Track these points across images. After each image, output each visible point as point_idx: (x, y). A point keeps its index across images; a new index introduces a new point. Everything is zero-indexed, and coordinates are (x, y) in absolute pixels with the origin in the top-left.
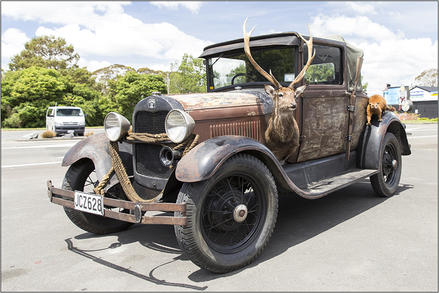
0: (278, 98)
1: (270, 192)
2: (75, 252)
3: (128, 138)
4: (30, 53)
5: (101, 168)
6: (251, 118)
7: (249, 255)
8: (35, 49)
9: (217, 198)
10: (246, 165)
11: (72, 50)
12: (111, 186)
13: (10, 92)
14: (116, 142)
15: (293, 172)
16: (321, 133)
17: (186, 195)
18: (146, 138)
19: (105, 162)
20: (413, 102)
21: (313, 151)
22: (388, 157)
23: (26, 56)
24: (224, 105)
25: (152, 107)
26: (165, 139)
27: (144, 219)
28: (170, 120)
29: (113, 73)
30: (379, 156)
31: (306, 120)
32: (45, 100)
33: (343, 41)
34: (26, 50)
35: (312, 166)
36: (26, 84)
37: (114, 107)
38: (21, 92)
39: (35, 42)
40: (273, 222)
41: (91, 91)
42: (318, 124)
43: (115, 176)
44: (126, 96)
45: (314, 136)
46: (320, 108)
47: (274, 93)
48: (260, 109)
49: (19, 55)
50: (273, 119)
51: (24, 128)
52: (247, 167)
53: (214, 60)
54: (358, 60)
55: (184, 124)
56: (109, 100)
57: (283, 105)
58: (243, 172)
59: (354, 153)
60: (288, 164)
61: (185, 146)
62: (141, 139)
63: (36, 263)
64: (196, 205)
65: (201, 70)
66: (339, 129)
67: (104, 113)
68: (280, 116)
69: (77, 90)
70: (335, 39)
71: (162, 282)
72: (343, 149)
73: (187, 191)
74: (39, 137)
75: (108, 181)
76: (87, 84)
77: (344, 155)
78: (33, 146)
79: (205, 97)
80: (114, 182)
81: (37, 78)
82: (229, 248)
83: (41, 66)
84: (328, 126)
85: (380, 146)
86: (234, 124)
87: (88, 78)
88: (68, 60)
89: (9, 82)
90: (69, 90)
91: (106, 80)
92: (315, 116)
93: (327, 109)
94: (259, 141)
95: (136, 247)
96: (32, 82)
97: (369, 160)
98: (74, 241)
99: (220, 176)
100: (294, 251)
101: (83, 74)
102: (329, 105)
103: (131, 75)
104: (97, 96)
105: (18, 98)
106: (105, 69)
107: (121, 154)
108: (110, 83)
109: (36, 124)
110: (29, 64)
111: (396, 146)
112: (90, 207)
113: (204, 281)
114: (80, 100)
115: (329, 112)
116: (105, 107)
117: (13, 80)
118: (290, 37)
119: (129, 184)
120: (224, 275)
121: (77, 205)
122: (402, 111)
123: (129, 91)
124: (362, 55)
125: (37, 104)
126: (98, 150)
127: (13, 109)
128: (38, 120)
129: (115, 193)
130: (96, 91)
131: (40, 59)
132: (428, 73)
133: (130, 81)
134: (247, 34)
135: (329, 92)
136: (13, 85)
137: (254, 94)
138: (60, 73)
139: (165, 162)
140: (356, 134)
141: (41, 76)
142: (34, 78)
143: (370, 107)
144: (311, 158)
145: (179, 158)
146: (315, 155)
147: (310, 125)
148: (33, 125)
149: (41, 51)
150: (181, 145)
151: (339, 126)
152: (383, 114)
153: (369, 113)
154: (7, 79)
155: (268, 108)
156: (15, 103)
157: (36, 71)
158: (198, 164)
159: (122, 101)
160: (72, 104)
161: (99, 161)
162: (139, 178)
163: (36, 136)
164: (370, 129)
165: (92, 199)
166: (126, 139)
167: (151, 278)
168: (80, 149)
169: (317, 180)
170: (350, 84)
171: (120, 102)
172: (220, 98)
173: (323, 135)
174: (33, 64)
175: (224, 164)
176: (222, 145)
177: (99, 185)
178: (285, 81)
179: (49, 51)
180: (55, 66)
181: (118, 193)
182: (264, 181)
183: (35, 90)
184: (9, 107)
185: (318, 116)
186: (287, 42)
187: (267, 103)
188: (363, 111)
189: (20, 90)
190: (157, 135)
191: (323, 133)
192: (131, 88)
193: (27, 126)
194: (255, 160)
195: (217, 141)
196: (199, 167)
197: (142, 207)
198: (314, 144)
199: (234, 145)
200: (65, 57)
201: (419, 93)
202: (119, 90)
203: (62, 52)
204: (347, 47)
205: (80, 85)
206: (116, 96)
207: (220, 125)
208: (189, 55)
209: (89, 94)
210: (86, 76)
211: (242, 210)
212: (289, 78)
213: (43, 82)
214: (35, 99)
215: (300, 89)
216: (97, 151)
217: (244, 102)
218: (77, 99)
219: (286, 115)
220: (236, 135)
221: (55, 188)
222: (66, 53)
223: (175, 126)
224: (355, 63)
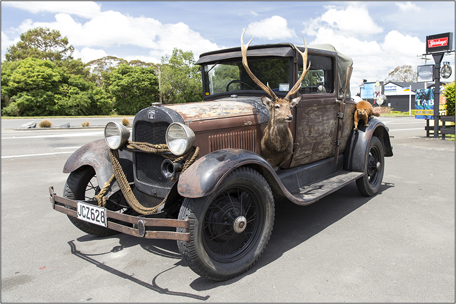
0: (274, 109)
1: (267, 203)
2: (78, 256)
3: (128, 146)
4: (26, 45)
5: (103, 176)
6: (248, 127)
7: (247, 262)
8: (30, 40)
9: (217, 210)
10: (245, 178)
11: (66, 43)
12: (112, 193)
13: (8, 82)
14: (117, 150)
15: (286, 178)
16: (313, 140)
17: (189, 210)
18: (145, 147)
19: (106, 169)
20: (387, 96)
21: (305, 157)
22: (372, 159)
23: (22, 47)
24: (222, 115)
25: (152, 118)
26: (166, 150)
27: (148, 234)
28: (171, 133)
29: (106, 64)
30: (365, 159)
31: (299, 128)
32: (42, 90)
33: (335, 51)
34: (22, 41)
35: (303, 171)
36: (23, 75)
37: (108, 98)
38: (18, 83)
39: (31, 34)
40: (270, 230)
41: (85, 82)
42: (310, 132)
43: (115, 183)
44: (119, 88)
45: (306, 143)
46: (312, 116)
47: (270, 105)
48: (256, 118)
49: (15, 46)
50: (269, 129)
51: (22, 116)
52: (246, 180)
53: (210, 66)
54: (348, 69)
55: (184, 137)
56: (103, 91)
57: (280, 117)
58: (242, 184)
59: (342, 156)
60: (282, 170)
61: (185, 158)
62: (141, 149)
63: (40, 268)
64: (198, 219)
65: (190, 63)
66: (329, 135)
67: (98, 104)
68: (276, 127)
69: (72, 81)
70: (327, 48)
71: (165, 291)
72: (332, 153)
73: (190, 206)
74: (37, 126)
75: (109, 189)
76: (82, 75)
77: (333, 159)
78: (32, 136)
79: (204, 108)
80: (115, 189)
81: (34, 69)
82: (229, 256)
83: (37, 57)
84: (319, 133)
85: (366, 151)
86: (231, 134)
87: (82, 69)
88: (63, 51)
89: (6, 72)
90: (65, 80)
91: (100, 71)
92: (307, 124)
93: (319, 117)
94: (255, 152)
95: (137, 250)
96: (29, 73)
97: (355, 163)
98: (76, 243)
99: (221, 189)
100: (288, 256)
101: (78, 65)
102: (320, 113)
103: (124, 67)
104: (92, 87)
105: (16, 88)
106: (99, 60)
107: (122, 161)
108: (104, 75)
109: (34, 112)
110: (25, 55)
111: (380, 148)
112: (93, 218)
113: (205, 290)
114: (75, 91)
115: (320, 120)
116: (99, 97)
117: (10, 70)
118: (285, 48)
119: (130, 191)
120: (224, 282)
121: (80, 215)
122: (376, 105)
123: (123, 82)
124: (351, 64)
125: (34, 94)
126: (99, 158)
127: (11, 98)
128: (36, 108)
129: (116, 200)
130: (90, 82)
131: (36, 51)
132: (400, 69)
133: (123, 73)
134: (244, 45)
135: (321, 101)
136: (10, 76)
137: (250, 103)
138: (55, 65)
139: (166, 174)
140: (344, 139)
141: (37, 67)
142: (31, 69)
143: (358, 113)
144: (303, 163)
145: (179, 171)
146: (307, 161)
147: (303, 133)
148: (30, 114)
149: (37, 42)
150: (182, 157)
151: (329, 132)
152: (369, 120)
153: (356, 119)
154: (4, 69)
155: (264, 118)
156: (13, 92)
157: (32, 62)
158: (200, 180)
159: (116, 92)
160: (68, 94)
161: (100, 168)
162: (140, 185)
163: (34, 125)
164: (357, 134)
165: (95, 210)
166: (126, 147)
167: (154, 287)
168: (81, 156)
169: (309, 184)
170: (340, 91)
171: (114, 93)
172: (217, 108)
173: (314, 141)
174: (29, 55)
175: (225, 179)
176: (222, 161)
177: (101, 192)
178: (280, 90)
179: (44, 43)
180: (50, 57)
181: (119, 200)
182: (262, 192)
183: (32, 81)
184: (7, 97)
185: (310, 124)
186: (283, 53)
187: (263, 113)
188: (351, 117)
189: (17, 80)
190: (157, 145)
191: (314, 140)
192: (124, 79)
193: (25, 114)
194: (253, 172)
195: (217, 156)
196: (201, 183)
197: (145, 222)
198: (306, 150)
199: (234, 160)
200: (60, 49)
201: (392, 88)
202: (113, 81)
203: (57, 44)
204: (338, 56)
205: (75, 76)
206: (110, 87)
207: (218, 135)
208: (178, 49)
209: (84, 85)
210: (80, 67)
211: (241, 222)
212: (284, 87)
213: (39, 73)
214: (32, 89)
215: (295, 100)
216: (97, 159)
217: (241, 112)
218: (72, 89)
219: (282, 126)
220: (236, 148)
221: (58, 197)
222: (61, 45)
223: (175, 139)
224: (344, 72)
